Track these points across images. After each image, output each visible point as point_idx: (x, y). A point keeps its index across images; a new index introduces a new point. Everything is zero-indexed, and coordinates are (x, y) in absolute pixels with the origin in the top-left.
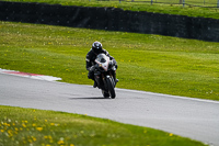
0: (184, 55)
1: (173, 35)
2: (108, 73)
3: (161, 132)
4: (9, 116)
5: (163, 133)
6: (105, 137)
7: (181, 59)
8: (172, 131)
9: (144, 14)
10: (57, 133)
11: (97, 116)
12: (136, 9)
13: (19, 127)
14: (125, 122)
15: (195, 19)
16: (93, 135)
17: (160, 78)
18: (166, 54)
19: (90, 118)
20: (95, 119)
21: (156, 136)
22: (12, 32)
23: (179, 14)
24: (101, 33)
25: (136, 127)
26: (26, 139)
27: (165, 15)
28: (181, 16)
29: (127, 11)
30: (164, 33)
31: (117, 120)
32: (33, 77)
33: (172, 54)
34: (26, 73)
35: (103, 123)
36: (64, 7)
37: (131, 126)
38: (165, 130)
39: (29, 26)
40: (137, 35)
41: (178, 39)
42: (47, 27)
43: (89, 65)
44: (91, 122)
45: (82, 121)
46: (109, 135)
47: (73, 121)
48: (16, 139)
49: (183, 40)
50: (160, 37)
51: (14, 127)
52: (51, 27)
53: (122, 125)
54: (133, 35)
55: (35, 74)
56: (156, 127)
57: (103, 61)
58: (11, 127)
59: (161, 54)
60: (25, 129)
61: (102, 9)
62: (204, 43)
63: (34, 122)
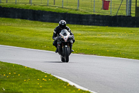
0: (32, 29)
1: (26, 19)
2: (66, 44)
7: (30, 30)
8: (26, 65)
9: (12, 9)
12: (8, 6)
17: (20, 40)
21: (19, 68)
27: (23, 9)
33: (26, 28)
41: (29, 21)
50: (20, 20)
62: (41, 23)
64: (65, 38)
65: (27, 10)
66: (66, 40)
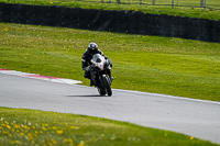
0: (205, 58)
1: (194, 38)
2: (104, 72)
3: (182, 135)
4: (29, 119)
5: (183, 137)
6: (126, 140)
7: (202, 62)
8: (193, 134)
9: (165, 17)
10: (77, 136)
11: (118, 119)
12: (157, 12)
13: (39, 130)
14: (146, 126)
15: (216, 22)
16: (113, 138)
17: (181, 81)
18: (187, 57)
19: (111, 121)
20: (116, 122)
21: (177, 139)
22: (32, 35)
23: (200, 17)
24: (122, 36)
25: (157, 130)
26: (46, 142)
27: (187, 18)
28: (202, 20)
29: (148, 15)
30: (185, 36)
31: (138, 123)
32: (53, 80)
34: (46, 76)
35: (124, 127)
36: (85, 10)
37: (151, 129)
38: (186, 133)
39: (49, 29)
40: (158, 38)
41: (199, 42)
42: (67, 30)
43: (85, 65)
44: (112, 125)
45: (102, 124)
46: (129, 139)
47: (94, 124)
48: (36, 142)
49: (204, 43)
50: (180, 40)
51: (34, 130)
52: (71, 30)
53: (142, 128)
54: (154, 38)
55: (55, 77)
56: (177, 131)
57: (99, 61)
58: (31, 130)
59: (182, 57)
60: (45, 133)
61: (123, 12)
63: (54, 125)
64: (101, 65)
65: (196, 19)
66: (102, 68)
